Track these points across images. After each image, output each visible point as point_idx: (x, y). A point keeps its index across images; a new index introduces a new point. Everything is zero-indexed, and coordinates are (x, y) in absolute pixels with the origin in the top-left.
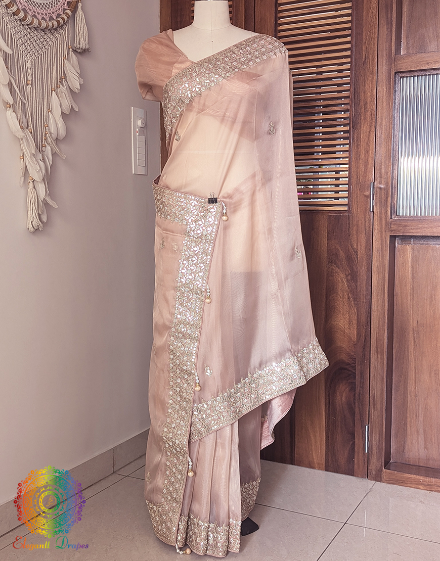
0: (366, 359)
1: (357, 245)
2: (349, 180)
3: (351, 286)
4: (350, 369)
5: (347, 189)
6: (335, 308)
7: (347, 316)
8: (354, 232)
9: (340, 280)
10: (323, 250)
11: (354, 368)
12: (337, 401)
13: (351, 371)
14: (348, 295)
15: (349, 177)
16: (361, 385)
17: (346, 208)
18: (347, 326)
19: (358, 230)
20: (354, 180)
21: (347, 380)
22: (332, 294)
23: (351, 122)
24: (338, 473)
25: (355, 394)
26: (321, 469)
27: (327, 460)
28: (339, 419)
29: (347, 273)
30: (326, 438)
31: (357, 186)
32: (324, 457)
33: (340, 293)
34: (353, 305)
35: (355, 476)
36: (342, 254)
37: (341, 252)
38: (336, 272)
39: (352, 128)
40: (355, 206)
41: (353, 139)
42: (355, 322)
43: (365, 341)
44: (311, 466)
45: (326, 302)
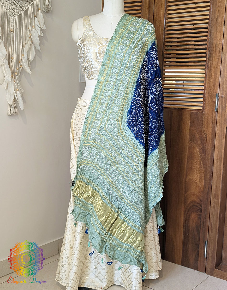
0: (208, 201)
1: (207, 132)
2: (205, 91)
3: (202, 156)
4: (199, 206)
5: (203, 97)
6: (192, 169)
7: (199, 174)
8: (206, 123)
9: (196, 152)
10: (187, 133)
11: (201, 206)
12: (190, 225)
13: (199, 207)
14: (200, 161)
15: (204, 90)
16: (205, 217)
17: (202, 108)
18: (198, 180)
19: (208, 122)
20: (207, 91)
21: (197, 213)
22: (191, 160)
23: (207, 56)
24: (188, 267)
25: (201, 222)
26: (180, 264)
27: (182, 259)
28: (191, 236)
29: (200, 148)
30: (183, 246)
31: (208, 95)
32: (181, 257)
33: (196, 160)
34: (203, 168)
35: (198, 271)
36: (198, 136)
37: (197, 135)
38: (194, 147)
39: (207, 59)
40: (207, 107)
41: (208, 66)
42: (203, 178)
43: (208, 190)
44: (173, 261)
45: (187, 165)
